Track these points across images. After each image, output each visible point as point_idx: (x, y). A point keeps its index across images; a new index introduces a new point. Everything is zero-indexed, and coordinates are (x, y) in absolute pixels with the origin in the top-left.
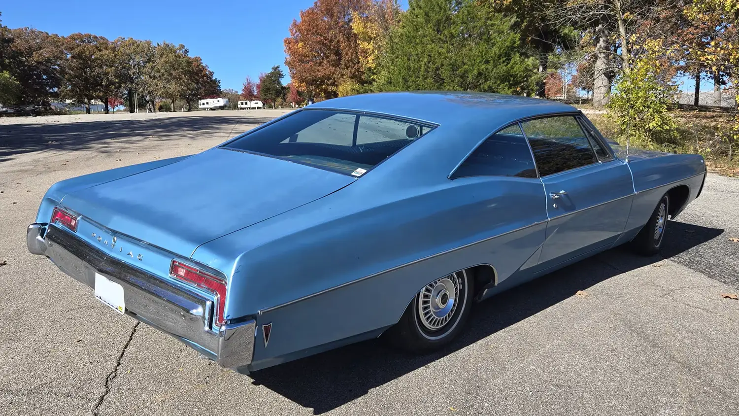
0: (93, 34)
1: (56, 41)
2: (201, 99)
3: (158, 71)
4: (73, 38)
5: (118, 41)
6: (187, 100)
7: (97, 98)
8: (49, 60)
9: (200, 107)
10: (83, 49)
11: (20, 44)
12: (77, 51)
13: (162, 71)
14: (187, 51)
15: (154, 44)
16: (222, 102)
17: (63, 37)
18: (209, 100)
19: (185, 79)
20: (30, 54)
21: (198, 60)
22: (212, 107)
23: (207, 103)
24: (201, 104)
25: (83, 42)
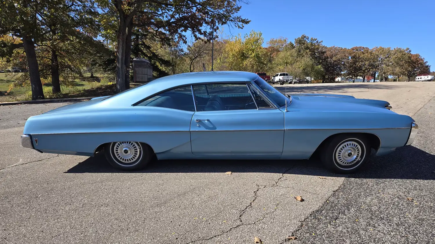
0: (362, 46)
1: (344, 51)
2: (416, 76)
3: (391, 62)
4: (353, 49)
5: (374, 49)
6: (408, 77)
7: (360, 76)
8: (339, 60)
9: (416, 80)
10: (356, 54)
11: (328, 54)
12: (353, 55)
13: (393, 62)
14: (410, 51)
15: (392, 49)
16: (430, 77)
17: (349, 49)
18: (422, 77)
19: (406, 66)
20: (331, 58)
21: (417, 55)
22: (423, 80)
23: (421, 78)
24: (417, 78)
25: (357, 50)
